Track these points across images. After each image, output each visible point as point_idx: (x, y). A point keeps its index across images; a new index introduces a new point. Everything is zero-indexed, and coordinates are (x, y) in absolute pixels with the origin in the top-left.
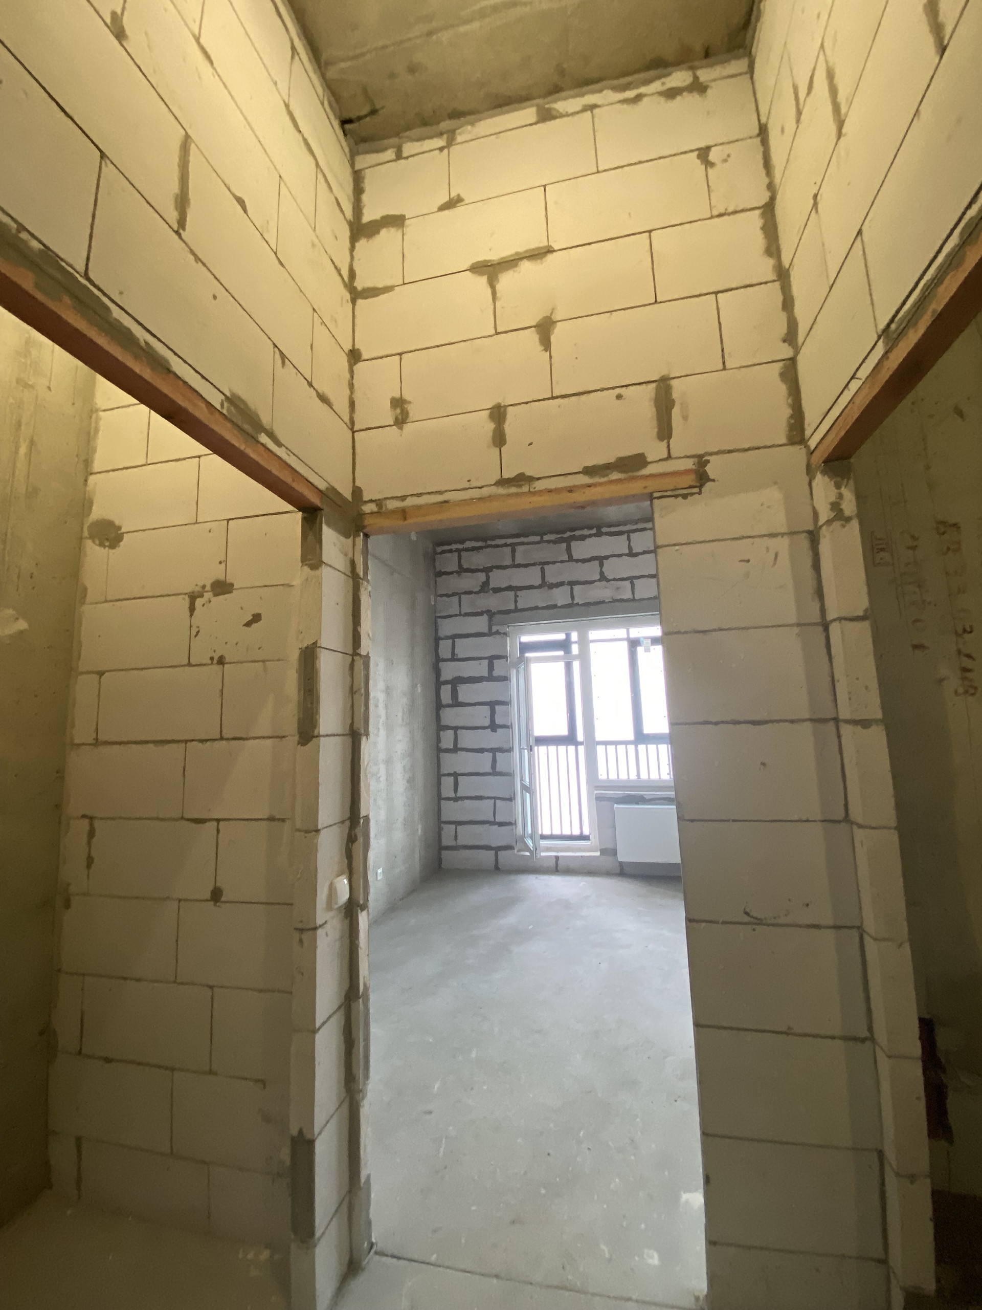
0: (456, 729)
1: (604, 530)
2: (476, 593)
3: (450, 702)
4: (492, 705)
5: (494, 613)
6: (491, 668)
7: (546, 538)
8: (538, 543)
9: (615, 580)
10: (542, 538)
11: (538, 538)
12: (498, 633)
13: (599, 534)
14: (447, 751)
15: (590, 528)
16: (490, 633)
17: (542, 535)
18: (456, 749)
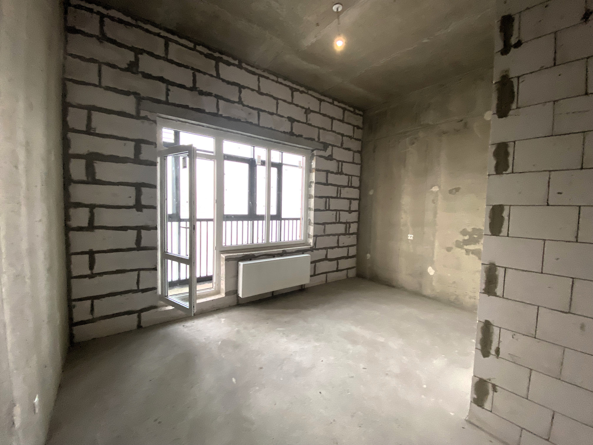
0: (92, 207)
1: (244, 65)
2: (121, 69)
3: (84, 178)
4: (138, 187)
5: (143, 98)
6: (138, 150)
7: (199, 48)
8: (190, 49)
9: (248, 106)
10: (195, 46)
11: (191, 45)
12: (146, 118)
13: (240, 66)
14: (80, 229)
15: (235, 59)
16: (137, 117)
17: (196, 44)
18: (91, 227)
